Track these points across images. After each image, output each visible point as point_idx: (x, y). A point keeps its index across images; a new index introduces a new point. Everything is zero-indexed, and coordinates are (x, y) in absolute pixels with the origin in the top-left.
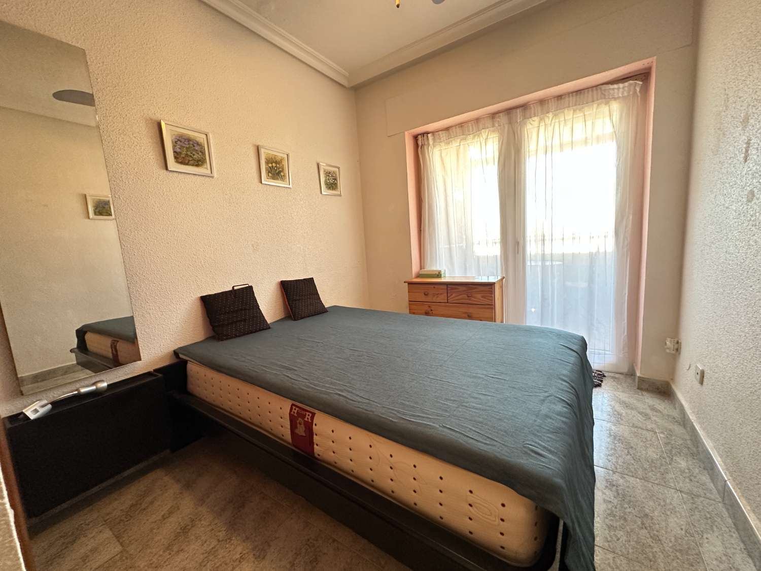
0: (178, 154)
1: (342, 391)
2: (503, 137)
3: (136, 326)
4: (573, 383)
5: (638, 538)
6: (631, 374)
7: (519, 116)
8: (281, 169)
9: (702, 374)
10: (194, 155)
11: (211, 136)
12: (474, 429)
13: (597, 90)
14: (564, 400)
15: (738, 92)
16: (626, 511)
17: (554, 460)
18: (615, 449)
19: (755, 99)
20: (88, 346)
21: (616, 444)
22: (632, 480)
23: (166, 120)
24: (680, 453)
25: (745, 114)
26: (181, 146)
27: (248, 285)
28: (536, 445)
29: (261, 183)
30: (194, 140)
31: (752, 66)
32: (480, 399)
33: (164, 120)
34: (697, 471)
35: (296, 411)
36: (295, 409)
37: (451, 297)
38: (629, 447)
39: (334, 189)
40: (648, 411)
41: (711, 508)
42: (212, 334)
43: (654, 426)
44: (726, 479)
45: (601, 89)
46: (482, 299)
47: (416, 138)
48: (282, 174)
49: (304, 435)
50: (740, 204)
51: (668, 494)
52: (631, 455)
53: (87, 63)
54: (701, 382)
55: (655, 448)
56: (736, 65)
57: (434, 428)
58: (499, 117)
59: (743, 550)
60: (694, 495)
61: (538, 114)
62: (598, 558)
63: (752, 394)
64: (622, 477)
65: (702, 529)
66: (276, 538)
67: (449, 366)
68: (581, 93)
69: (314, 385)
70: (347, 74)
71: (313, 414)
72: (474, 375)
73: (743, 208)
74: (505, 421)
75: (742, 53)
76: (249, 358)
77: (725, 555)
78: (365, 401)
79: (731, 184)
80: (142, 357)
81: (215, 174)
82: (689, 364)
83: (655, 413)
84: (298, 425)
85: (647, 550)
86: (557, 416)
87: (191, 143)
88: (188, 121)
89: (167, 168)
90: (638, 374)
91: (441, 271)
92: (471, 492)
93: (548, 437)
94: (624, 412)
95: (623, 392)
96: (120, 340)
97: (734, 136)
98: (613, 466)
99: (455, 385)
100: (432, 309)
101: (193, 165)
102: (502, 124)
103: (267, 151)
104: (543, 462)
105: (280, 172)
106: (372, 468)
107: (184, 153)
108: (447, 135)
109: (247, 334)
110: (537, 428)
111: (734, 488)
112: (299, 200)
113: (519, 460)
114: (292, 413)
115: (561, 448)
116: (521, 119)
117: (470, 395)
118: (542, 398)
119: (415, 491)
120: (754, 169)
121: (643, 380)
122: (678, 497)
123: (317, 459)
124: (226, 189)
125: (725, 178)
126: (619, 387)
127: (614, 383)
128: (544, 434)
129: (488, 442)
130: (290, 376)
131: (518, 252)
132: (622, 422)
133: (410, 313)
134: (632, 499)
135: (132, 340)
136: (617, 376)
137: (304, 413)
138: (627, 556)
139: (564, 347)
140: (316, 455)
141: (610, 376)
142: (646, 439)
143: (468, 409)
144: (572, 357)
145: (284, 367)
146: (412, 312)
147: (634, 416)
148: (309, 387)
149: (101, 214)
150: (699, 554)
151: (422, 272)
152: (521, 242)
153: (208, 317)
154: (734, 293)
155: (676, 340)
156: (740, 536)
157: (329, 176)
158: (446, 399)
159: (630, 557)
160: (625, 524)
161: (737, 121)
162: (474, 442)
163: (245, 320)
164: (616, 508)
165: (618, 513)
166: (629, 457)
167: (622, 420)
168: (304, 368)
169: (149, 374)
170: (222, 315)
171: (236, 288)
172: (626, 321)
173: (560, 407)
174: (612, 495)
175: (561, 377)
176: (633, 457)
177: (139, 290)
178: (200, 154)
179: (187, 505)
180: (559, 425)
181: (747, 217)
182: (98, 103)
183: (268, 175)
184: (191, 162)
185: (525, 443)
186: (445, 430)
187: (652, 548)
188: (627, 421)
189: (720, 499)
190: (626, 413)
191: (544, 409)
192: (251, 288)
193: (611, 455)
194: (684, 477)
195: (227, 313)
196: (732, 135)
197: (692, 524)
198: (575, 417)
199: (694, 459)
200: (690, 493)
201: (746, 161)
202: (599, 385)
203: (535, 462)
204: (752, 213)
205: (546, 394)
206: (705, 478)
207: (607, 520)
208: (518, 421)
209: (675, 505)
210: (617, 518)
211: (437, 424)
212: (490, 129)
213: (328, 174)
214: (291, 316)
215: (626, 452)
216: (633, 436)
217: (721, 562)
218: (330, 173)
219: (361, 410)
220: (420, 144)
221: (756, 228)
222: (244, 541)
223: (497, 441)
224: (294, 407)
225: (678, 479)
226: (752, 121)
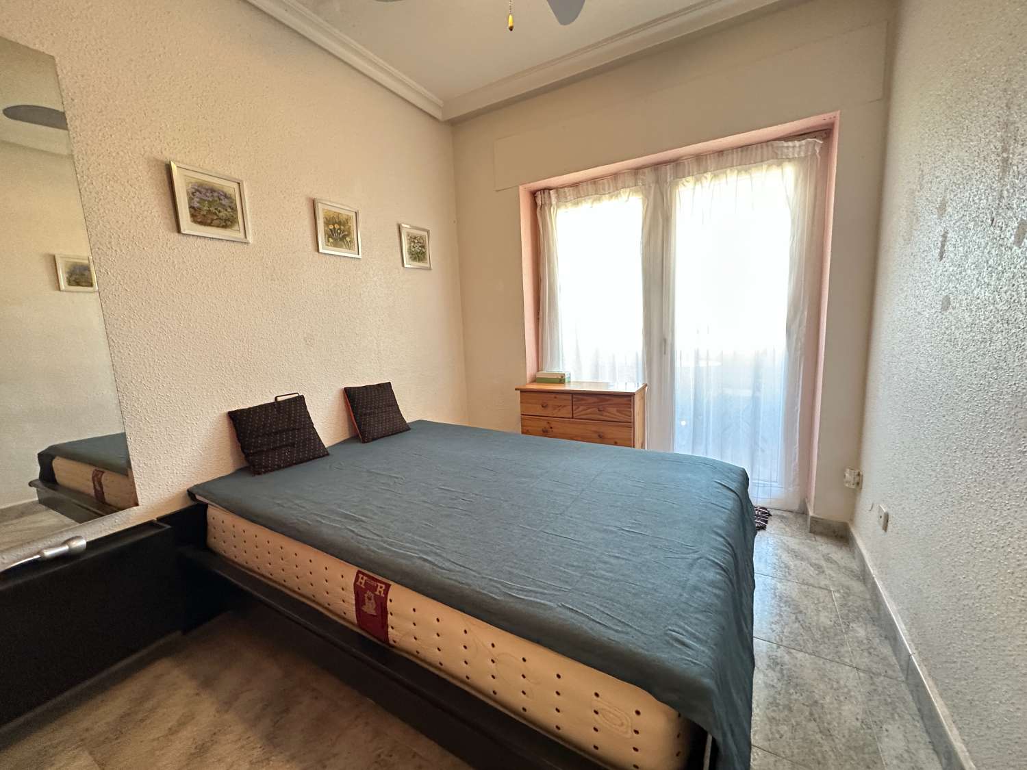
0: (195, 210)
1: (426, 553)
2: (648, 200)
3: (131, 457)
4: (729, 537)
5: (805, 733)
6: (803, 512)
7: (669, 175)
8: (346, 233)
9: (887, 518)
10: (219, 212)
11: (245, 185)
12: (602, 609)
13: (767, 146)
14: (717, 563)
15: (935, 171)
16: (792, 697)
17: (703, 652)
18: (781, 615)
19: (953, 182)
20: (56, 477)
21: (782, 607)
22: (800, 655)
23: (179, 162)
24: (858, 618)
25: (941, 199)
26: (201, 199)
27: (297, 395)
28: (681, 631)
29: (318, 251)
30: (219, 190)
31: (952, 140)
32: (611, 564)
33: (175, 161)
34: (877, 640)
35: (363, 582)
36: (362, 578)
37: (577, 410)
38: (798, 611)
39: (422, 260)
40: (823, 563)
41: (892, 690)
42: (245, 464)
43: (827, 582)
44: (911, 653)
45: (772, 145)
46: (618, 414)
47: (534, 194)
48: (348, 239)
49: (375, 614)
50: (934, 311)
51: (843, 673)
52: (799, 622)
53: (58, 76)
54: (885, 528)
55: (828, 612)
56: (933, 135)
57: (551, 608)
58: (644, 174)
59: (928, 743)
60: (873, 674)
61: (693, 172)
62: (755, 763)
63: (942, 550)
64: (789, 653)
65: (881, 718)
66: (335, 755)
67: (573, 515)
68: (747, 149)
69: (388, 544)
70: (441, 103)
71: (388, 586)
72: (605, 527)
73: (937, 316)
74: (642, 596)
75: (941, 121)
76: (297, 502)
77: (907, 751)
78: (458, 568)
79: (924, 284)
80: (139, 500)
81: (250, 239)
82: (871, 503)
83: (830, 565)
84: (367, 600)
85: (816, 750)
86: (707, 588)
87: (216, 194)
88: (212, 163)
89: (179, 231)
90: (811, 514)
91: (564, 374)
92: (597, 695)
93: (697, 618)
94: (791, 563)
95: (791, 536)
96: (106, 471)
97: (929, 224)
98: (778, 637)
99: (580, 543)
100: (552, 426)
101: (218, 226)
102: (647, 183)
103: (326, 207)
104: (689, 656)
105: (344, 237)
106: (467, 661)
107: (205, 208)
108: (575, 193)
109: (295, 464)
110: (683, 606)
111: (919, 666)
112: (372, 276)
113: (658, 654)
114: (358, 583)
115: (711, 633)
116: (672, 178)
117: (598, 558)
118: (690, 561)
119: (524, 693)
120: (951, 270)
121: (817, 521)
122: (854, 675)
123: (393, 647)
124: (267, 260)
125: (917, 275)
126: (787, 529)
127: (782, 525)
128: (692, 615)
129: (619, 629)
130: (356, 531)
131: (665, 353)
132: (790, 578)
133: (523, 433)
134: (799, 681)
135: (124, 470)
136: (785, 514)
137: (375, 584)
138: (791, 759)
139: (720, 486)
140: (392, 642)
141: (777, 515)
142: (818, 600)
143: (595, 579)
144: (729, 499)
145: (346, 516)
146: (525, 432)
147: (804, 570)
148: (383, 548)
149: (78, 284)
150: (876, 752)
151: (540, 375)
152: (669, 339)
153: (239, 440)
154: (925, 422)
155: (857, 471)
156: (925, 726)
157: (414, 242)
158: (567, 564)
159: (794, 759)
160: (789, 715)
161: (933, 207)
162: (602, 628)
163: (293, 445)
164: (780, 694)
165: (782, 701)
166: (797, 625)
167: (790, 574)
168: (376, 517)
169: (149, 525)
170: (260, 438)
171: (279, 399)
172: (797, 445)
173: (712, 574)
174: (775, 677)
175: (715, 529)
176: (801, 625)
177: (136, 405)
178: (229, 210)
179: (207, 711)
180: (710, 601)
181: (941, 330)
182: (74, 135)
183: (329, 241)
184: (216, 222)
185: (667, 628)
186: (564, 611)
187: (821, 747)
188: (796, 576)
189: (903, 679)
190: (795, 566)
191: (693, 579)
192: (301, 398)
193: (776, 623)
194: (862, 650)
195: (267, 434)
196: (926, 223)
197: (870, 711)
198: (730, 585)
199: (874, 625)
200: (868, 671)
201: (941, 258)
202: (763, 528)
203: (679, 656)
204: (947, 324)
205: (696, 556)
206: (886, 650)
207: (767, 711)
208: (659, 597)
209: (850, 688)
210: (781, 707)
211: (554, 602)
212: (631, 188)
213: (413, 239)
214: (358, 435)
215: (794, 618)
216: (803, 597)
217: (902, 761)
218: (415, 238)
219: (453, 582)
220: (539, 202)
221: (951, 345)
222: (288, 761)
223: (631, 627)
224: (361, 576)
225: (855, 653)
226: (949, 209)
